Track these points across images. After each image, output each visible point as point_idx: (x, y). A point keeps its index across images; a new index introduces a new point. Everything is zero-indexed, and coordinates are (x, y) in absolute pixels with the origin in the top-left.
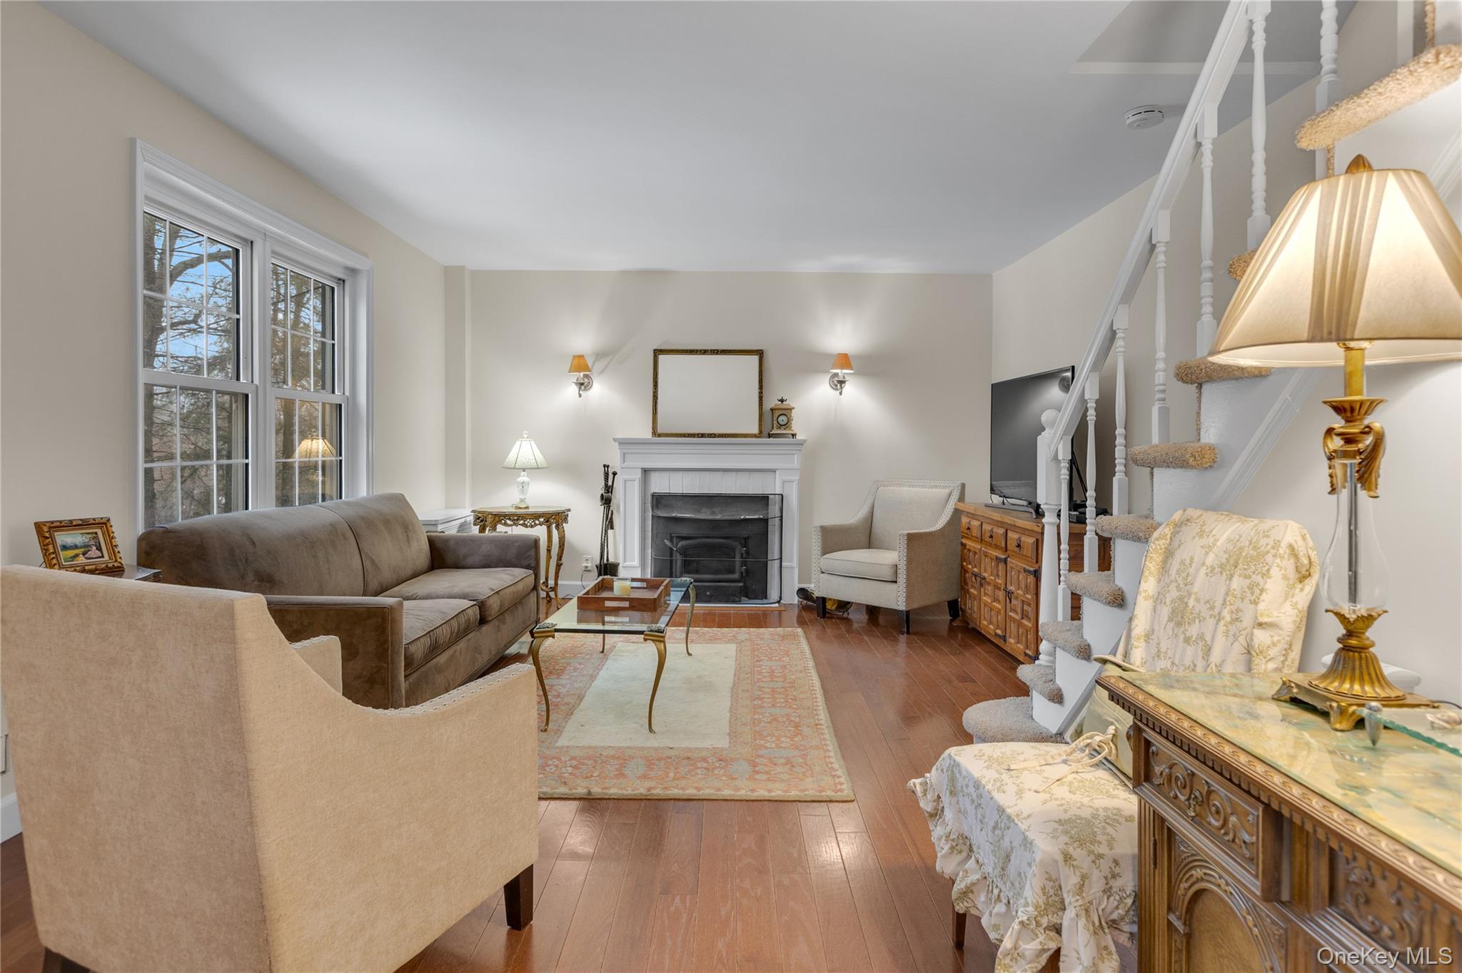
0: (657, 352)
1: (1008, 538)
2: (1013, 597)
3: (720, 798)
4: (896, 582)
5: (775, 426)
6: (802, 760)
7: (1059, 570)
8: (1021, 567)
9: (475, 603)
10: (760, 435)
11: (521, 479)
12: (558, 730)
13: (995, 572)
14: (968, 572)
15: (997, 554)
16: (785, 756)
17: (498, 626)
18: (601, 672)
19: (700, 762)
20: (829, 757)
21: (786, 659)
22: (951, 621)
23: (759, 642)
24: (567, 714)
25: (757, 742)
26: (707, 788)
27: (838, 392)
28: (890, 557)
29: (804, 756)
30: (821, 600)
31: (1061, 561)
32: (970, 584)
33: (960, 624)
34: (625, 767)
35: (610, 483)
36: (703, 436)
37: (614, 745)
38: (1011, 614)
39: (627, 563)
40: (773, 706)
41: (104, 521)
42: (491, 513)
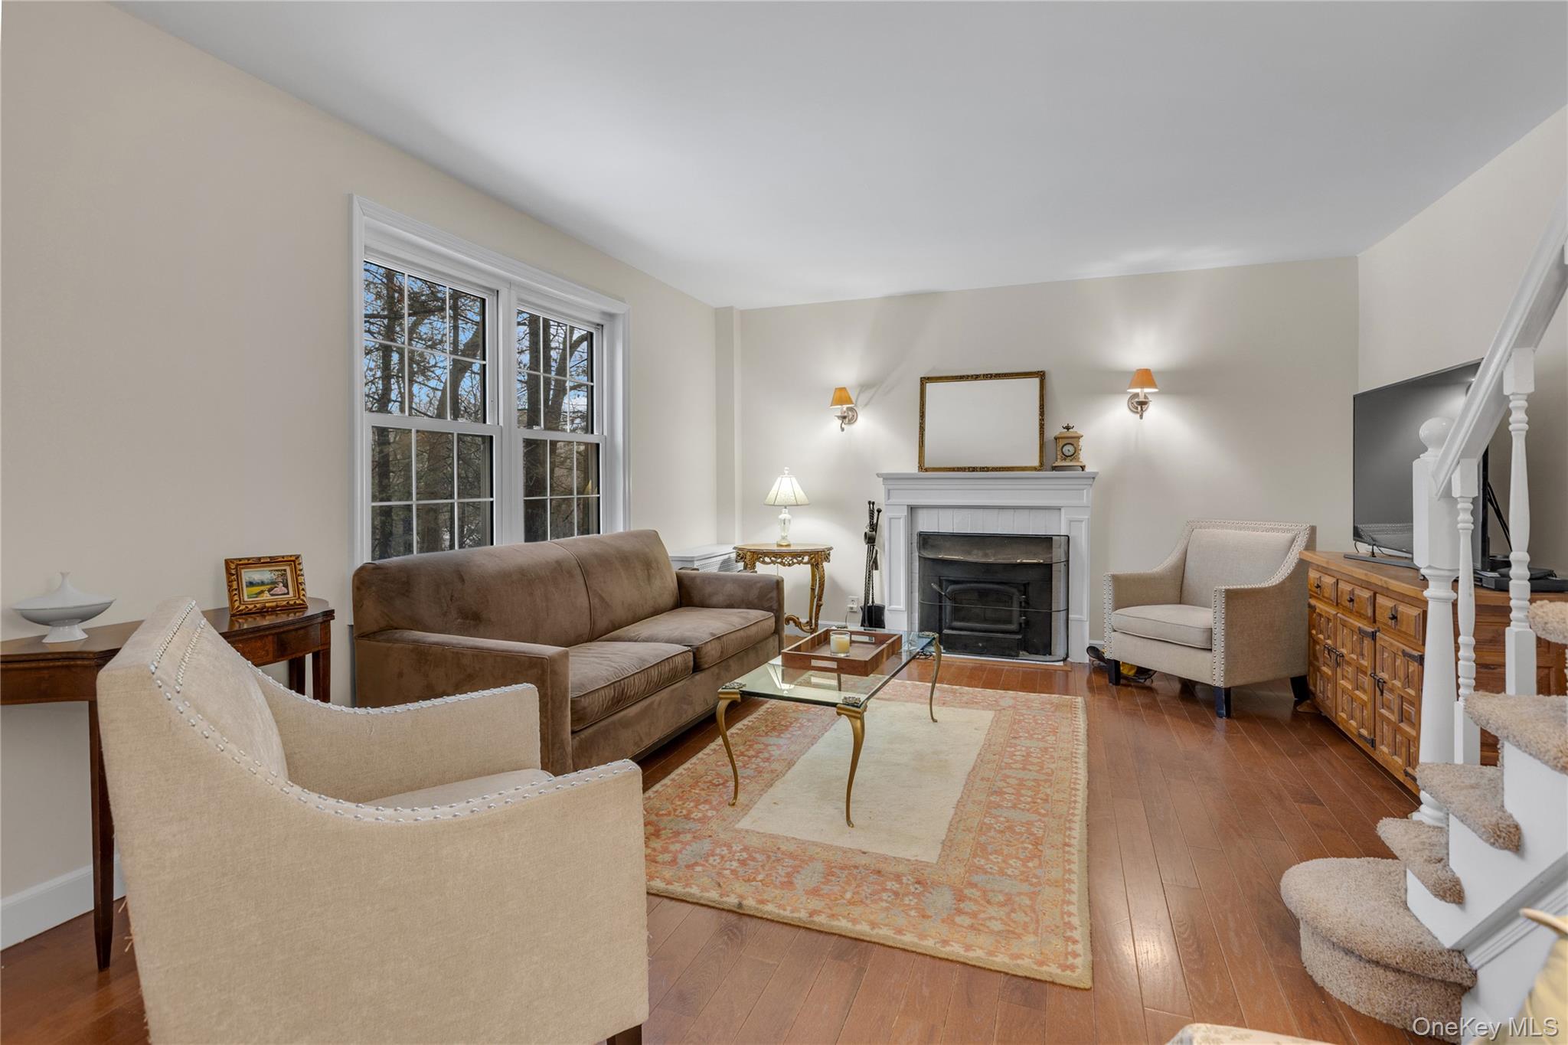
0: (924, 381)
1: (1377, 605)
2: (1386, 687)
3: (898, 946)
4: (1211, 650)
5: (1059, 457)
6: (1028, 902)
7: (1458, 677)
8: (1398, 648)
9: (689, 648)
10: (1041, 467)
11: (782, 516)
12: (747, 805)
13: (1358, 650)
14: (1319, 644)
15: (1361, 625)
16: (1007, 891)
17: (718, 674)
18: (826, 734)
19: (892, 880)
20: (1069, 903)
21: (1051, 739)
22: (1297, 704)
23: (1024, 712)
24: (766, 786)
25: (976, 861)
26: (886, 925)
27: (1139, 415)
28: (1203, 617)
29: (1033, 896)
30: (1113, 663)
31: (1460, 663)
32: (1321, 660)
33: (1308, 710)
34: (798, 872)
35: (875, 521)
36: (974, 469)
37: (798, 837)
38: (1383, 711)
39: (892, 607)
40: (1014, 807)
41: (293, 558)
42: (749, 551)
